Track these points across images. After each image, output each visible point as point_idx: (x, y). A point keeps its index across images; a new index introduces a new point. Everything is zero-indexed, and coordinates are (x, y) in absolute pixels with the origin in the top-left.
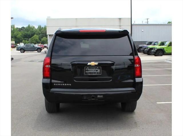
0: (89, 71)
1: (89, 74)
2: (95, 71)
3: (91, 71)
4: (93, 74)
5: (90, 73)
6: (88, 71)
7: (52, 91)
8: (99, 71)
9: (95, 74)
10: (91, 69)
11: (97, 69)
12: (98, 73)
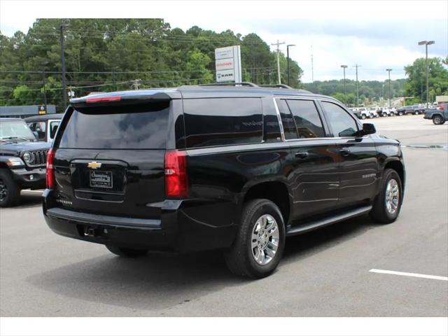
0: (95, 180)
1: (97, 186)
2: (104, 180)
3: (98, 180)
4: (102, 186)
5: (97, 183)
6: (94, 178)
7: (52, 213)
8: (108, 180)
9: (104, 186)
10: (99, 176)
11: (106, 176)
12: (107, 183)
